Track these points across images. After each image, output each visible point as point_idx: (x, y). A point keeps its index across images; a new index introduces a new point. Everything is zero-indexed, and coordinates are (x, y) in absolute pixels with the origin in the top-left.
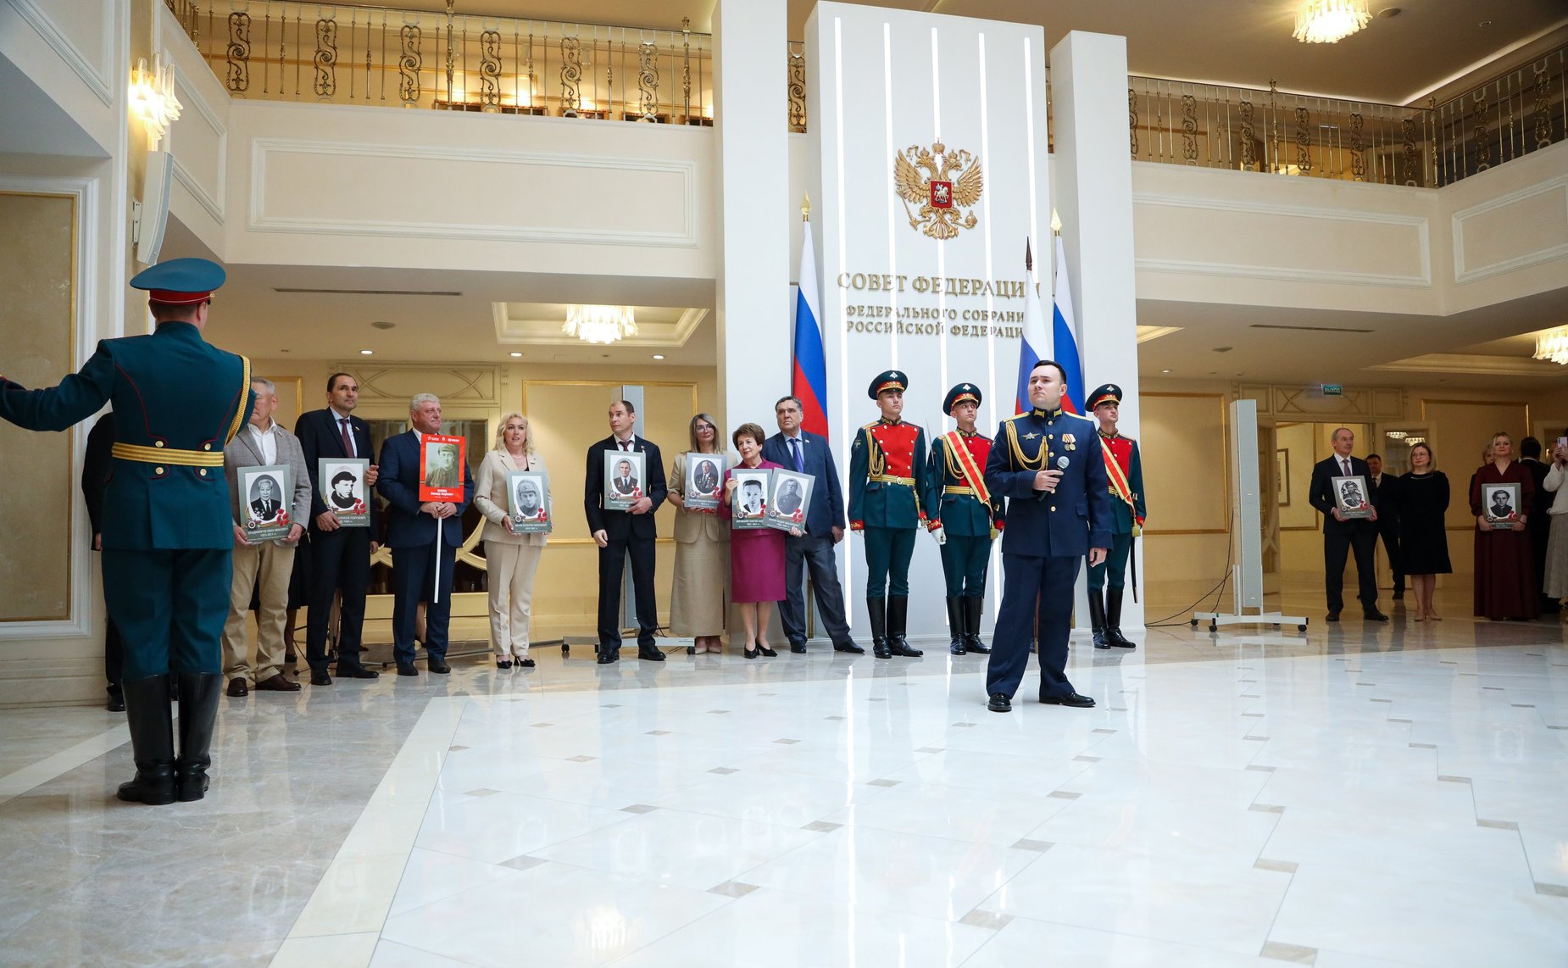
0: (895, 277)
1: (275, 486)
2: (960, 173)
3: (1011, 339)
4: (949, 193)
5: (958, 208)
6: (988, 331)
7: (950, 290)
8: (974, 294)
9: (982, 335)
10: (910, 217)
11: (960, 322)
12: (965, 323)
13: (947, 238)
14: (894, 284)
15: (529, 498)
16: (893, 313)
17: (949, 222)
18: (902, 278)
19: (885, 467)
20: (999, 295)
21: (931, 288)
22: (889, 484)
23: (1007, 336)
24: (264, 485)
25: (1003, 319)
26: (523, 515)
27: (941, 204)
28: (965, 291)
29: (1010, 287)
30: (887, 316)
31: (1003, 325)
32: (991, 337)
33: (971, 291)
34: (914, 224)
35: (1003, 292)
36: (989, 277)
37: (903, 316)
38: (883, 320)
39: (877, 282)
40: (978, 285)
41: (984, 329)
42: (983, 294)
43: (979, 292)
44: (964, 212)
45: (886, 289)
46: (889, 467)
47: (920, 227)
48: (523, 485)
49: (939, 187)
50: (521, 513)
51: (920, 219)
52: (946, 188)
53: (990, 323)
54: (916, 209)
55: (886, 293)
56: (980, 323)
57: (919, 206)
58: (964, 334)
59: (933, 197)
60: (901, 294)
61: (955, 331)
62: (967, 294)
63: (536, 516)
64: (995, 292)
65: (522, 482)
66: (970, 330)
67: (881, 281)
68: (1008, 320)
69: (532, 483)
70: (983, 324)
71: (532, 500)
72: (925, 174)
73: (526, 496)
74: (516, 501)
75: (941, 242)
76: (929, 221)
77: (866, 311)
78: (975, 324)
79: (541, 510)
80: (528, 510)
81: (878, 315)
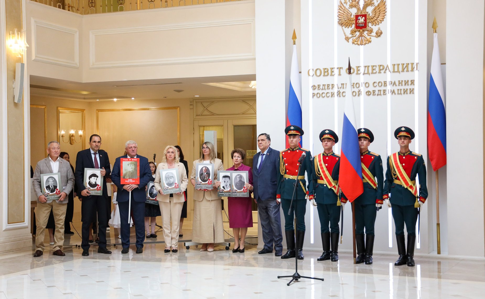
0: (336, 68)
1: (55, 180)
2: (373, 7)
3: (400, 95)
4: (365, 20)
5: (372, 27)
6: (387, 92)
7: (366, 72)
8: (380, 73)
9: (384, 94)
10: (345, 35)
11: (371, 89)
12: (374, 89)
13: (365, 44)
14: (336, 71)
15: (170, 179)
16: (336, 87)
17: (367, 35)
18: (340, 69)
19: (286, 171)
20: (394, 72)
21: (356, 72)
22: (287, 179)
23: (398, 94)
24: (51, 180)
25: (396, 85)
26: (168, 186)
27: (361, 27)
28: (374, 71)
29: (400, 66)
30: (332, 89)
31: (396, 88)
32: (389, 95)
33: (378, 71)
34: (347, 39)
35: (396, 70)
36: (389, 63)
37: (341, 88)
38: (330, 91)
39: (327, 72)
40: (383, 69)
41: (384, 91)
42: (385, 72)
43: (382, 71)
44: (375, 29)
45: (331, 75)
46: (287, 171)
47: (351, 40)
48: (168, 174)
49: (360, 18)
50: (166, 186)
51: (350, 36)
52: (364, 18)
53: (389, 88)
54: (348, 31)
55: (332, 77)
56: (382, 88)
57: (350, 29)
58: (373, 95)
59: (356, 23)
60: (340, 77)
61: (368, 93)
62: (376, 73)
63: (174, 186)
64: (392, 70)
65: (167, 173)
66: (377, 93)
67: (330, 72)
68: (399, 85)
69: (172, 173)
70: (384, 88)
71: (172, 180)
72: (354, 11)
73: (169, 179)
74: (164, 182)
75: (362, 47)
76: (355, 36)
77: (321, 87)
78: (380, 89)
79: (176, 184)
80: (170, 184)
81: (328, 89)
